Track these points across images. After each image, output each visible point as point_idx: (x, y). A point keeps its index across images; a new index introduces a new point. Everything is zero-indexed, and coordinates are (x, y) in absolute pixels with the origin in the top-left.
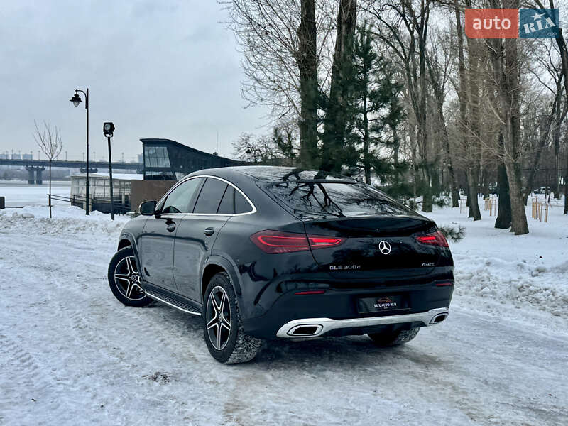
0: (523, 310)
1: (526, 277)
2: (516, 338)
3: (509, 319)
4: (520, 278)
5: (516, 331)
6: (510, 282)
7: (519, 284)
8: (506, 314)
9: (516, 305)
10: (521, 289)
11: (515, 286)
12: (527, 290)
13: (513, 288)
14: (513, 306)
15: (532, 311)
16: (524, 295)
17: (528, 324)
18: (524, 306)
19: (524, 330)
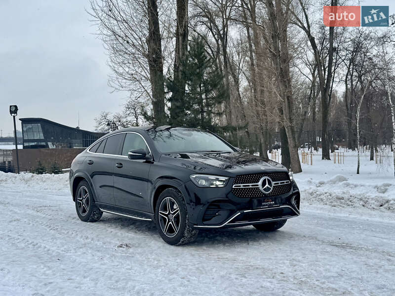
0: (314, 205)
1: (313, 188)
2: (314, 218)
3: (307, 210)
4: (310, 188)
5: (313, 215)
6: (305, 191)
7: (311, 191)
8: (305, 208)
9: (310, 203)
10: (311, 194)
11: (308, 193)
12: (315, 194)
13: (307, 194)
14: (308, 204)
15: (321, 206)
16: (314, 198)
17: (319, 212)
18: (315, 203)
19: (317, 214)
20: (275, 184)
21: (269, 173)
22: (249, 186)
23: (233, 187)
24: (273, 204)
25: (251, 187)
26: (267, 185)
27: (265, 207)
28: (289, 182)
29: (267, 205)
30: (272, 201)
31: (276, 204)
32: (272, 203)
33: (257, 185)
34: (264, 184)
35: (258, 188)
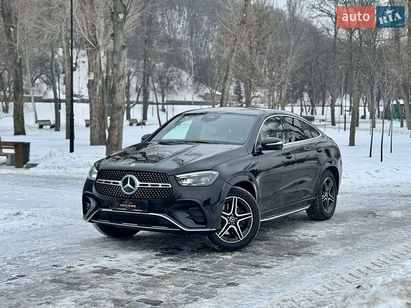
20: (140, 185)
21: (135, 171)
22: (110, 183)
23: (97, 182)
24: (134, 208)
25: (112, 184)
26: (129, 185)
27: (123, 209)
28: (169, 186)
29: (125, 207)
30: (134, 205)
31: (136, 208)
32: (132, 206)
33: (118, 183)
34: (125, 183)
35: (119, 186)
